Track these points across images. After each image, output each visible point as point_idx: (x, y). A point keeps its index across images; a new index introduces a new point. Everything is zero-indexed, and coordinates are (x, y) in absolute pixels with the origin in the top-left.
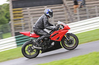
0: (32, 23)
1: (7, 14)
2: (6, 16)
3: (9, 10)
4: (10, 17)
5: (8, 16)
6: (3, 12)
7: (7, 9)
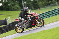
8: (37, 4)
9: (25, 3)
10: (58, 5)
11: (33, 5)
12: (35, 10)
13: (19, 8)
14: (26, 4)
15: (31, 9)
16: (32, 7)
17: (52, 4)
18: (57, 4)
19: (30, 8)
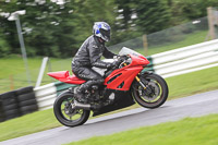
8: (71, 36)
9: (28, 30)
10: (149, 45)
11: (57, 39)
12: (63, 58)
13: (6, 49)
14: (30, 36)
15: (51, 55)
16: (55, 49)
17: (128, 42)
18: (146, 44)
19: (45, 50)
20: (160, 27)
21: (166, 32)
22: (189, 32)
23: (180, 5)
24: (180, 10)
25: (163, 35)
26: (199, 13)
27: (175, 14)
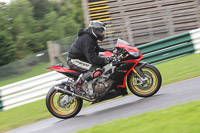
0: (129, 29)
1: (78, 14)
2: (76, 19)
3: (81, 6)
4: (83, 20)
5: (80, 18)
6: (69, 10)
7: (77, 3)
20: (7, 61)
21: (13, 65)
22: (33, 64)
23: (24, 40)
24: (25, 45)
25: (10, 68)
26: (42, 46)
27: (20, 48)
